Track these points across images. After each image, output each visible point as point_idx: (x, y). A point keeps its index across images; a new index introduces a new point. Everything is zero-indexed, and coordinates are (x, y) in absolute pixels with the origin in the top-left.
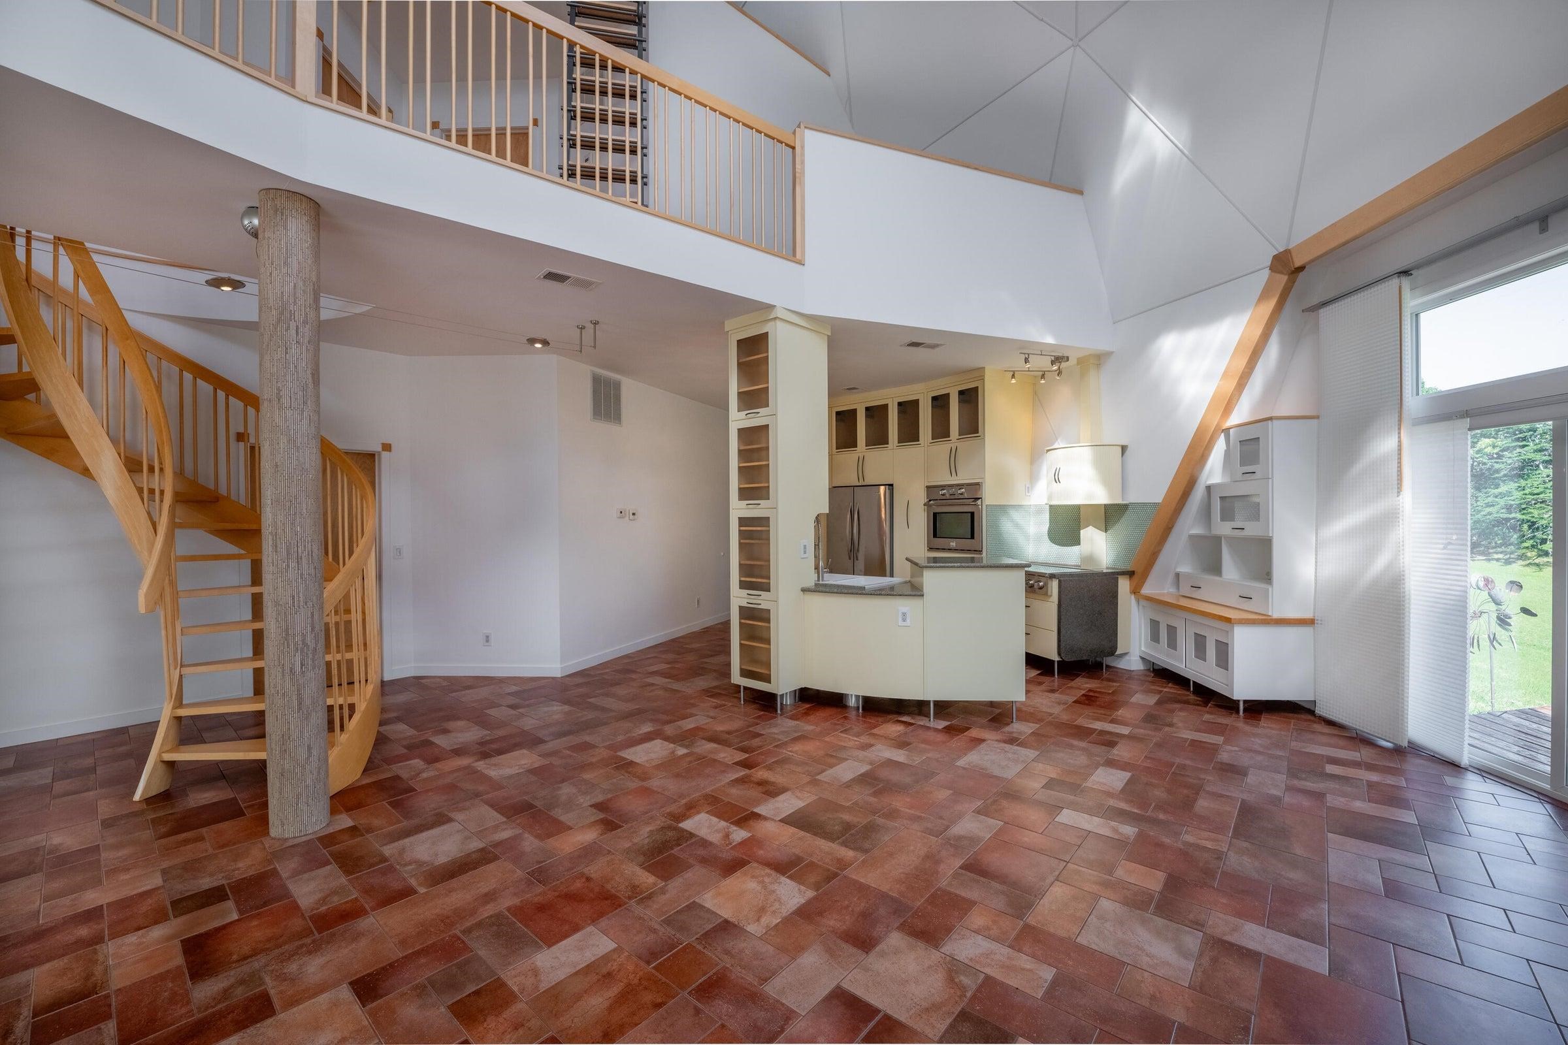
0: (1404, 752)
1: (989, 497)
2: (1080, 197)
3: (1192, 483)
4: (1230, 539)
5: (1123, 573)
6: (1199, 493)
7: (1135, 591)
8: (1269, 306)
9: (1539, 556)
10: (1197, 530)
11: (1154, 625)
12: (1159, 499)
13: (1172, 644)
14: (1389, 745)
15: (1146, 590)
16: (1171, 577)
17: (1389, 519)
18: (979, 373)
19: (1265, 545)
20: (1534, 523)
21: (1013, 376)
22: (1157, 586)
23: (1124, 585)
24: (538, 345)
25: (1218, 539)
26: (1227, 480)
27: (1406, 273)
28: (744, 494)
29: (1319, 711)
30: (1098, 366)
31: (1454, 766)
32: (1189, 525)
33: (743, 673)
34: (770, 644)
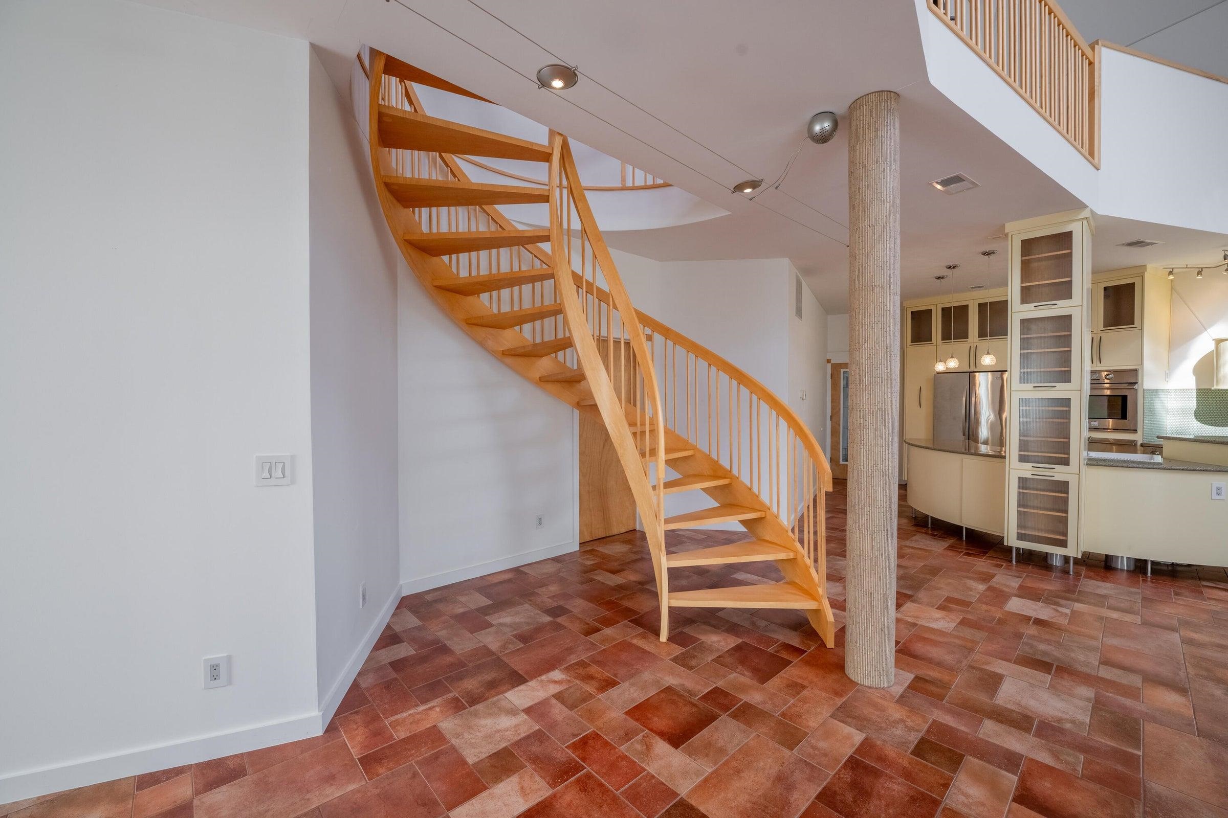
1: (1146, 383)
18: (1138, 270)
21: (1171, 273)
28: (1024, 378)
33: (1020, 537)
34: (1066, 512)
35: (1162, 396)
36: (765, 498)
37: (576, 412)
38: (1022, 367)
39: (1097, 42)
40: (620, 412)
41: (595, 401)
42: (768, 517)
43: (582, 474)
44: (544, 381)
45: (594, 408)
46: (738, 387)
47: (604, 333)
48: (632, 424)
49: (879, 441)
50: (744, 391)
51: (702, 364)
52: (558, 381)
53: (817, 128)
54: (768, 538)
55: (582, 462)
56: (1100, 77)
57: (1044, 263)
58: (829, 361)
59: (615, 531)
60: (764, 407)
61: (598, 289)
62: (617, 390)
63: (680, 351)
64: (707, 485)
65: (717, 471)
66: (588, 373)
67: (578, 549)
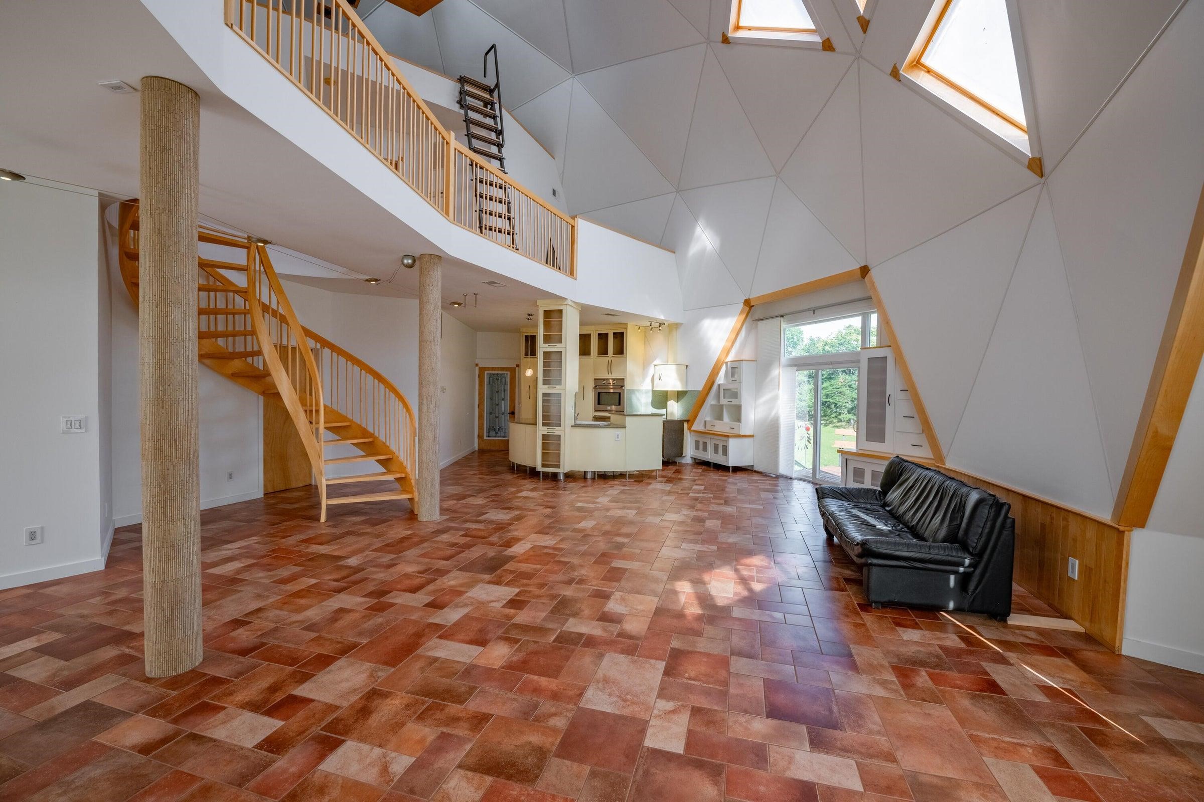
0: (778, 477)
1: (628, 386)
2: (673, 254)
3: (713, 383)
4: (726, 405)
5: (686, 421)
6: (715, 387)
7: (689, 429)
8: (744, 316)
9: (838, 422)
10: (713, 403)
11: (697, 443)
12: (700, 389)
13: (705, 449)
14: (774, 476)
15: (693, 428)
16: (703, 423)
17: (775, 399)
18: (625, 325)
19: (738, 408)
20: (836, 404)
21: (639, 328)
22: (698, 426)
23: (686, 425)
24: (456, 306)
25: (723, 405)
26: (725, 382)
27: (782, 316)
28: (545, 382)
29: (755, 469)
30: (677, 328)
31: (791, 479)
32: (711, 401)
33: (543, 466)
34: (560, 451)
35: (637, 394)
36: (392, 448)
37: (261, 398)
38: (544, 376)
39: (576, 216)
40: (296, 398)
41: (277, 390)
42: (394, 459)
43: (266, 444)
44: (235, 376)
45: (277, 395)
46: (378, 383)
47: (285, 342)
48: (303, 404)
49: (429, 410)
50: (382, 387)
51: (357, 369)
52: (248, 377)
53: (406, 261)
54: (394, 470)
55: (265, 435)
56: (577, 234)
57: (555, 323)
58: (477, 365)
59: (294, 485)
60: (392, 395)
61: (281, 314)
62: (293, 382)
63: (342, 360)
64: (355, 441)
65: (365, 433)
66: (273, 373)
67: (263, 496)
